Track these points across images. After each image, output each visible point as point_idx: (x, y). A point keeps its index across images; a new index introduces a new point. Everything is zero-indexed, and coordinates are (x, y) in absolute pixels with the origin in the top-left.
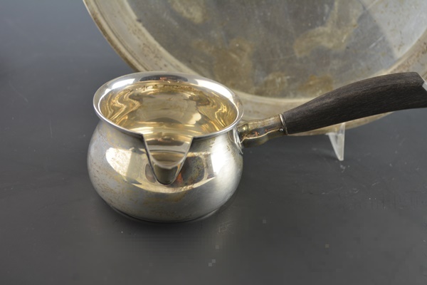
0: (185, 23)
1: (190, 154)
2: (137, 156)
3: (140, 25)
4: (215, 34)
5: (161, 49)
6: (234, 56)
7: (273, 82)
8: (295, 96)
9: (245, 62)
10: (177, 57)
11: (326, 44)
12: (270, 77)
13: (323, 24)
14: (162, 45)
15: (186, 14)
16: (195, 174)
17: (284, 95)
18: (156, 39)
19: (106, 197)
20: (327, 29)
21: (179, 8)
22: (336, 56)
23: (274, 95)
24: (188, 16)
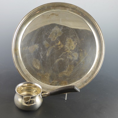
0: (36, 69)
1: (31, 99)
2: (22, 100)
3: (26, 70)
4: (42, 72)
5: (31, 75)
6: (46, 77)
7: (54, 82)
8: (58, 85)
9: (48, 78)
10: (34, 77)
11: (66, 74)
12: (53, 81)
13: (65, 70)
14: (31, 74)
15: (36, 68)
16: (32, 103)
17: (56, 85)
18: (30, 73)
19: (17, 106)
20: (66, 71)
21: (35, 66)
22: (67, 77)
23: (54, 85)
24: (37, 68)
